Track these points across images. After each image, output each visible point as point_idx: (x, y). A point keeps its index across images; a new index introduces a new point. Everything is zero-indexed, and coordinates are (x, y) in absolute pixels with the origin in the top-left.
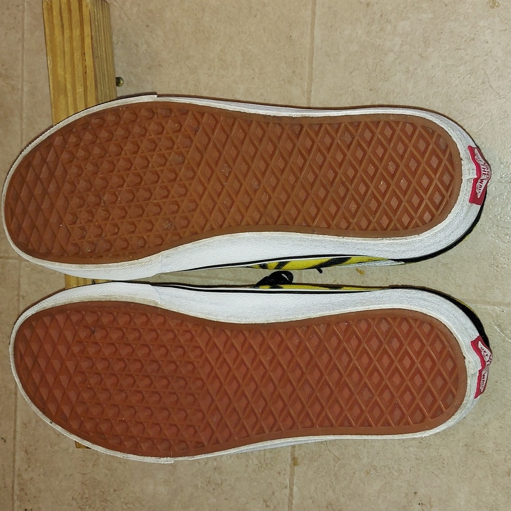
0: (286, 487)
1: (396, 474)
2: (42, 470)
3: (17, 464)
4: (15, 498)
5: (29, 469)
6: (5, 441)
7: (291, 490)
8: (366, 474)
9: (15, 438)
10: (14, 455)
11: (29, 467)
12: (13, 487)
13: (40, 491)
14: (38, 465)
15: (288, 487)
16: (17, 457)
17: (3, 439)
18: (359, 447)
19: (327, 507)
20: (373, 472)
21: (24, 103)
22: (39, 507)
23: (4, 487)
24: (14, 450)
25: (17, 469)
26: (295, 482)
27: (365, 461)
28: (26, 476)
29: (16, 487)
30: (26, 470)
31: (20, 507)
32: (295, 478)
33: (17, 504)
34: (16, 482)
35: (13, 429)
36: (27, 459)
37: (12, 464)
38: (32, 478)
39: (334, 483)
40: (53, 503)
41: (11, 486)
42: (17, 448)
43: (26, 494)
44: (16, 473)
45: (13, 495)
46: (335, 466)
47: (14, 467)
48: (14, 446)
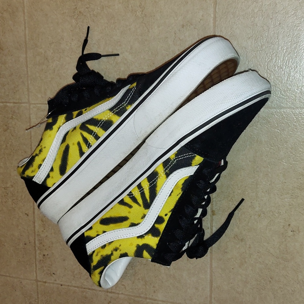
0: (208, 228)
1: (277, 215)
2: (53, 231)
3: (37, 228)
4: (37, 248)
5: (45, 231)
6: (28, 215)
7: (212, 229)
8: (258, 216)
9: (34, 213)
10: (34, 223)
11: (44, 229)
12: (35, 242)
13: (52, 243)
14: (50, 227)
15: (210, 228)
16: (36, 224)
17: (26, 214)
18: (254, 201)
19: (234, 238)
20: (262, 215)
22: (52, 253)
23: (29, 242)
24: (34, 220)
25: (36, 231)
26: (214, 225)
27: (257, 209)
28: (43, 235)
29: (37, 242)
30: (43, 231)
31: (40, 254)
32: (214, 222)
33: (38, 252)
34: (36, 239)
35: (32, 208)
36: (43, 225)
37: (33, 229)
38: (47, 236)
39: (238, 224)
40: (61, 250)
41: (33, 241)
42: (36, 219)
43: (44, 246)
44: (36, 234)
45: (35, 247)
46: (238, 214)
47: (34, 230)
48: (34, 217)
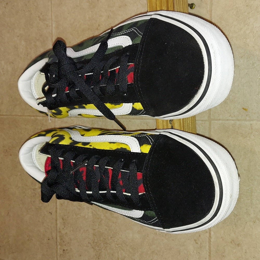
2: (71, 228)
3: (58, 225)
4: (58, 244)
5: (65, 228)
6: (51, 214)
7: (210, 234)
8: (253, 223)
9: (56, 212)
10: (56, 221)
11: (64, 227)
12: (57, 238)
13: (71, 240)
14: (69, 225)
15: (208, 232)
16: (58, 222)
17: (50, 212)
18: (249, 208)
19: (231, 242)
20: (257, 221)
21: (53, 33)
22: (71, 248)
23: (51, 238)
24: (56, 218)
25: (58, 228)
27: (252, 215)
28: (63, 232)
29: (58, 238)
30: (63, 229)
31: (61, 249)
33: (59, 247)
34: (58, 235)
35: (55, 207)
36: (63, 223)
37: (55, 226)
38: (66, 233)
39: (235, 229)
40: (78, 246)
41: (55, 237)
42: (58, 218)
43: (64, 242)
44: (58, 230)
45: (56, 242)
46: (235, 219)
47: (56, 227)
48: (56, 216)
